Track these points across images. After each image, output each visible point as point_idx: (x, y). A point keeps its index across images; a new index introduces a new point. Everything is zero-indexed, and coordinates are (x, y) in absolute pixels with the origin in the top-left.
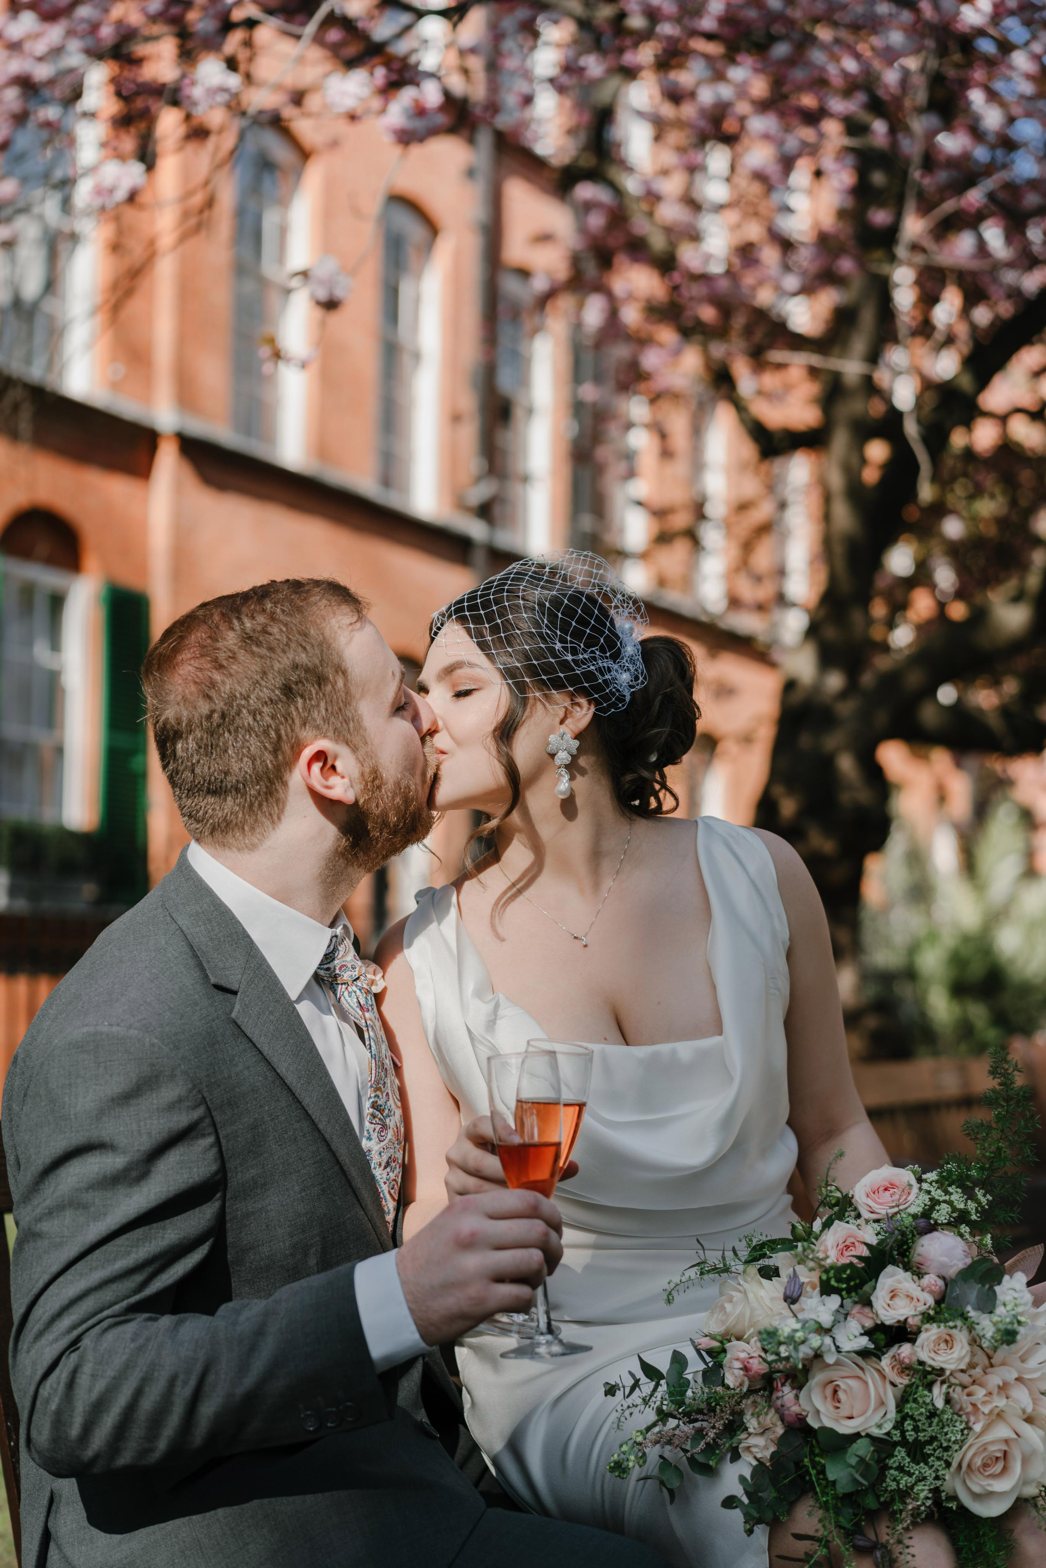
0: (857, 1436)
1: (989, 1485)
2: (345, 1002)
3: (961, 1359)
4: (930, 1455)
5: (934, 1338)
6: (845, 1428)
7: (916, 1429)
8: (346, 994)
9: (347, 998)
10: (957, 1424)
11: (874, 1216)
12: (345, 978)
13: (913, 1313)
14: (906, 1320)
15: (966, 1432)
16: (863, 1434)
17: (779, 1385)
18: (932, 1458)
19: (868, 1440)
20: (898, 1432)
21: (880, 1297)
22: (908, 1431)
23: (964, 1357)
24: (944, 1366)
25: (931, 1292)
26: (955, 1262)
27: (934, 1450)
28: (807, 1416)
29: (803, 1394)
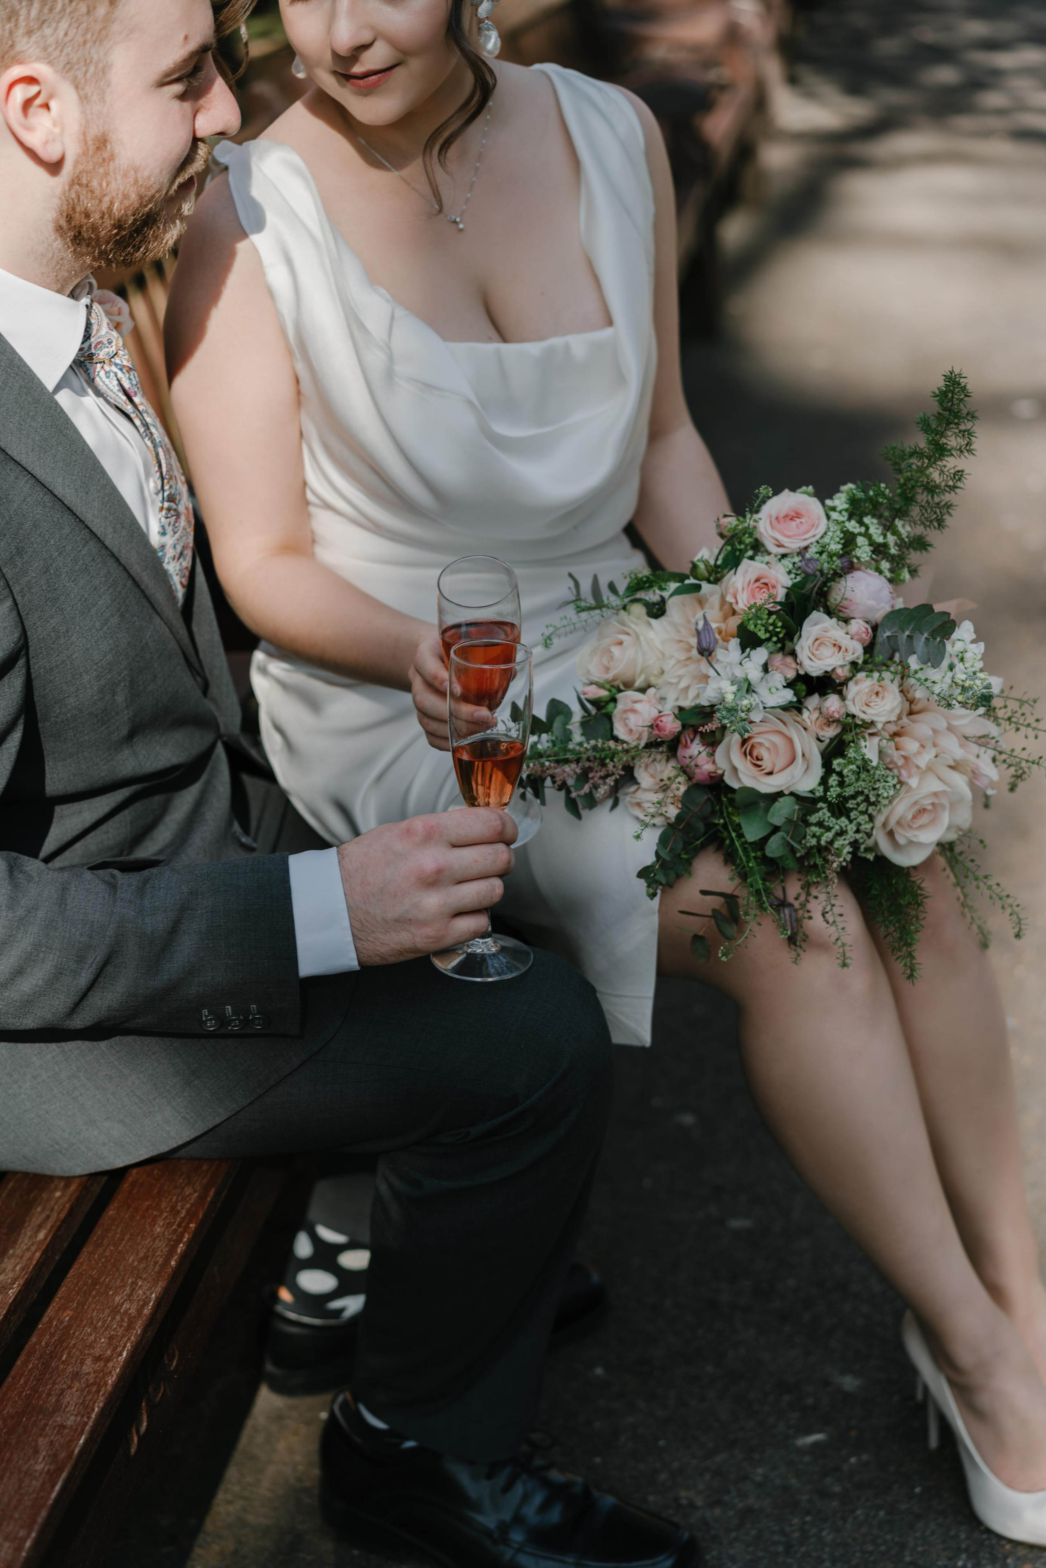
0: (780, 794)
1: (915, 836)
2: (101, 384)
3: (892, 711)
4: (852, 809)
5: (867, 690)
6: (767, 785)
7: (841, 784)
8: (102, 374)
9: (104, 378)
10: (889, 779)
11: (782, 551)
12: (101, 357)
13: (841, 663)
14: (834, 670)
15: (898, 786)
16: (786, 792)
17: (689, 741)
18: (855, 812)
19: (792, 799)
20: (821, 789)
21: (804, 645)
22: (832, 786)
23: (896, 707)
24: (875, 719)
25: (860, 640)
26: (882, 605)
27: (858, 804)
28: (723, 775)
29: (720, 750)
